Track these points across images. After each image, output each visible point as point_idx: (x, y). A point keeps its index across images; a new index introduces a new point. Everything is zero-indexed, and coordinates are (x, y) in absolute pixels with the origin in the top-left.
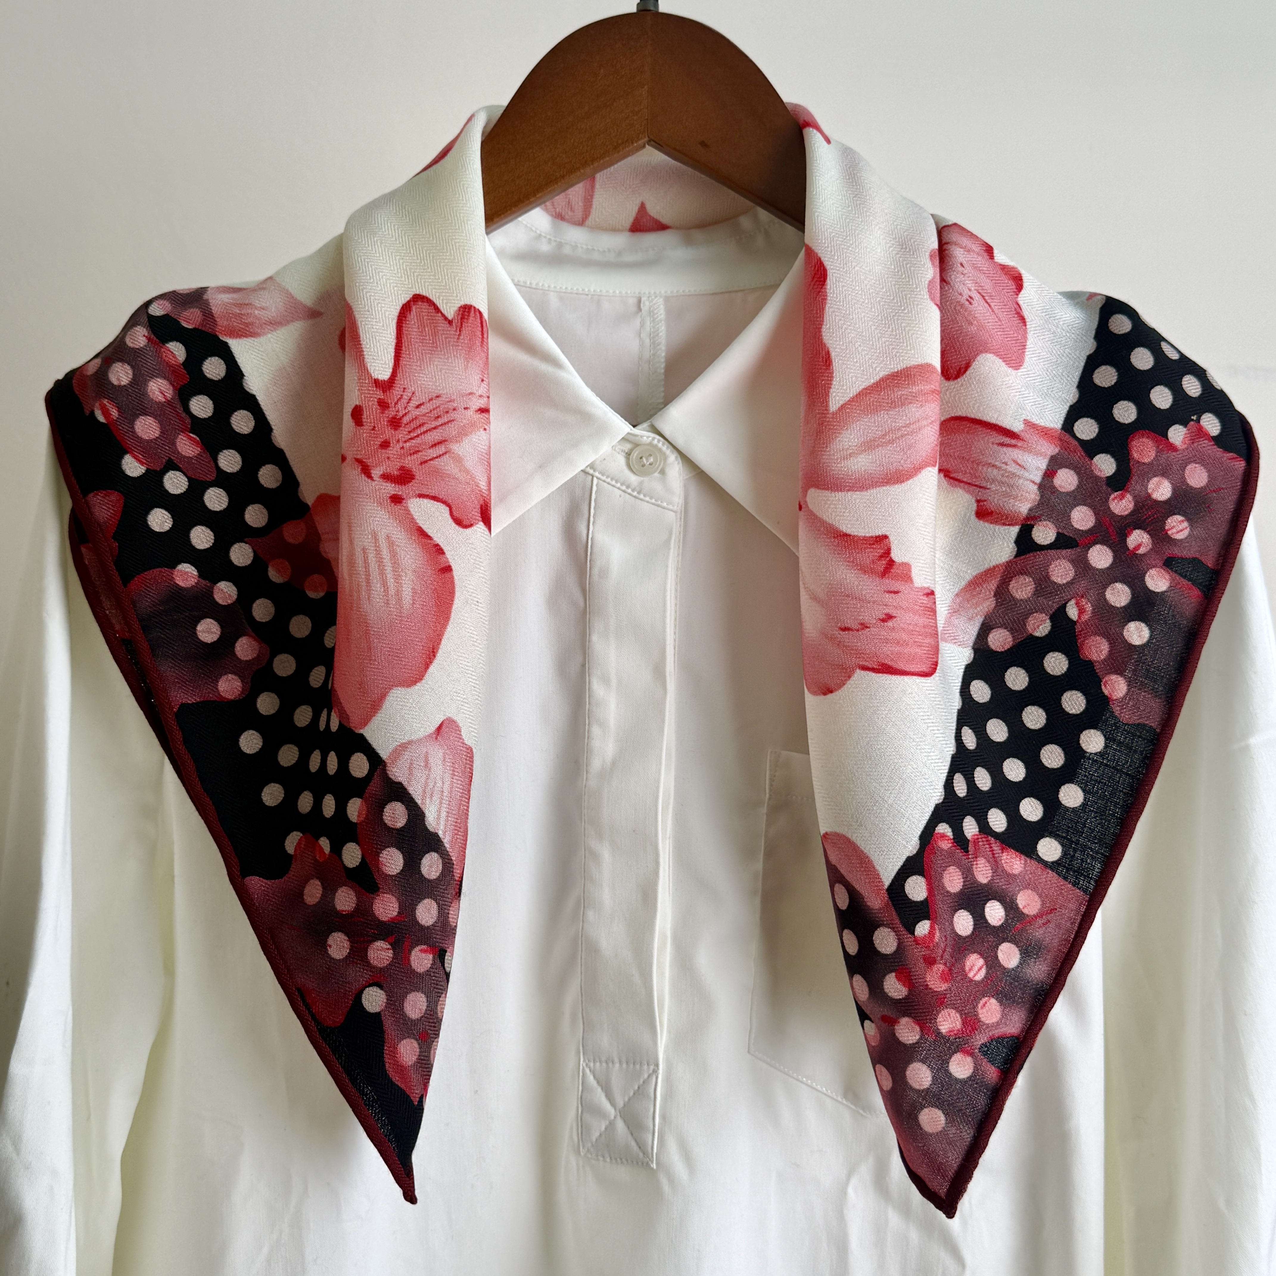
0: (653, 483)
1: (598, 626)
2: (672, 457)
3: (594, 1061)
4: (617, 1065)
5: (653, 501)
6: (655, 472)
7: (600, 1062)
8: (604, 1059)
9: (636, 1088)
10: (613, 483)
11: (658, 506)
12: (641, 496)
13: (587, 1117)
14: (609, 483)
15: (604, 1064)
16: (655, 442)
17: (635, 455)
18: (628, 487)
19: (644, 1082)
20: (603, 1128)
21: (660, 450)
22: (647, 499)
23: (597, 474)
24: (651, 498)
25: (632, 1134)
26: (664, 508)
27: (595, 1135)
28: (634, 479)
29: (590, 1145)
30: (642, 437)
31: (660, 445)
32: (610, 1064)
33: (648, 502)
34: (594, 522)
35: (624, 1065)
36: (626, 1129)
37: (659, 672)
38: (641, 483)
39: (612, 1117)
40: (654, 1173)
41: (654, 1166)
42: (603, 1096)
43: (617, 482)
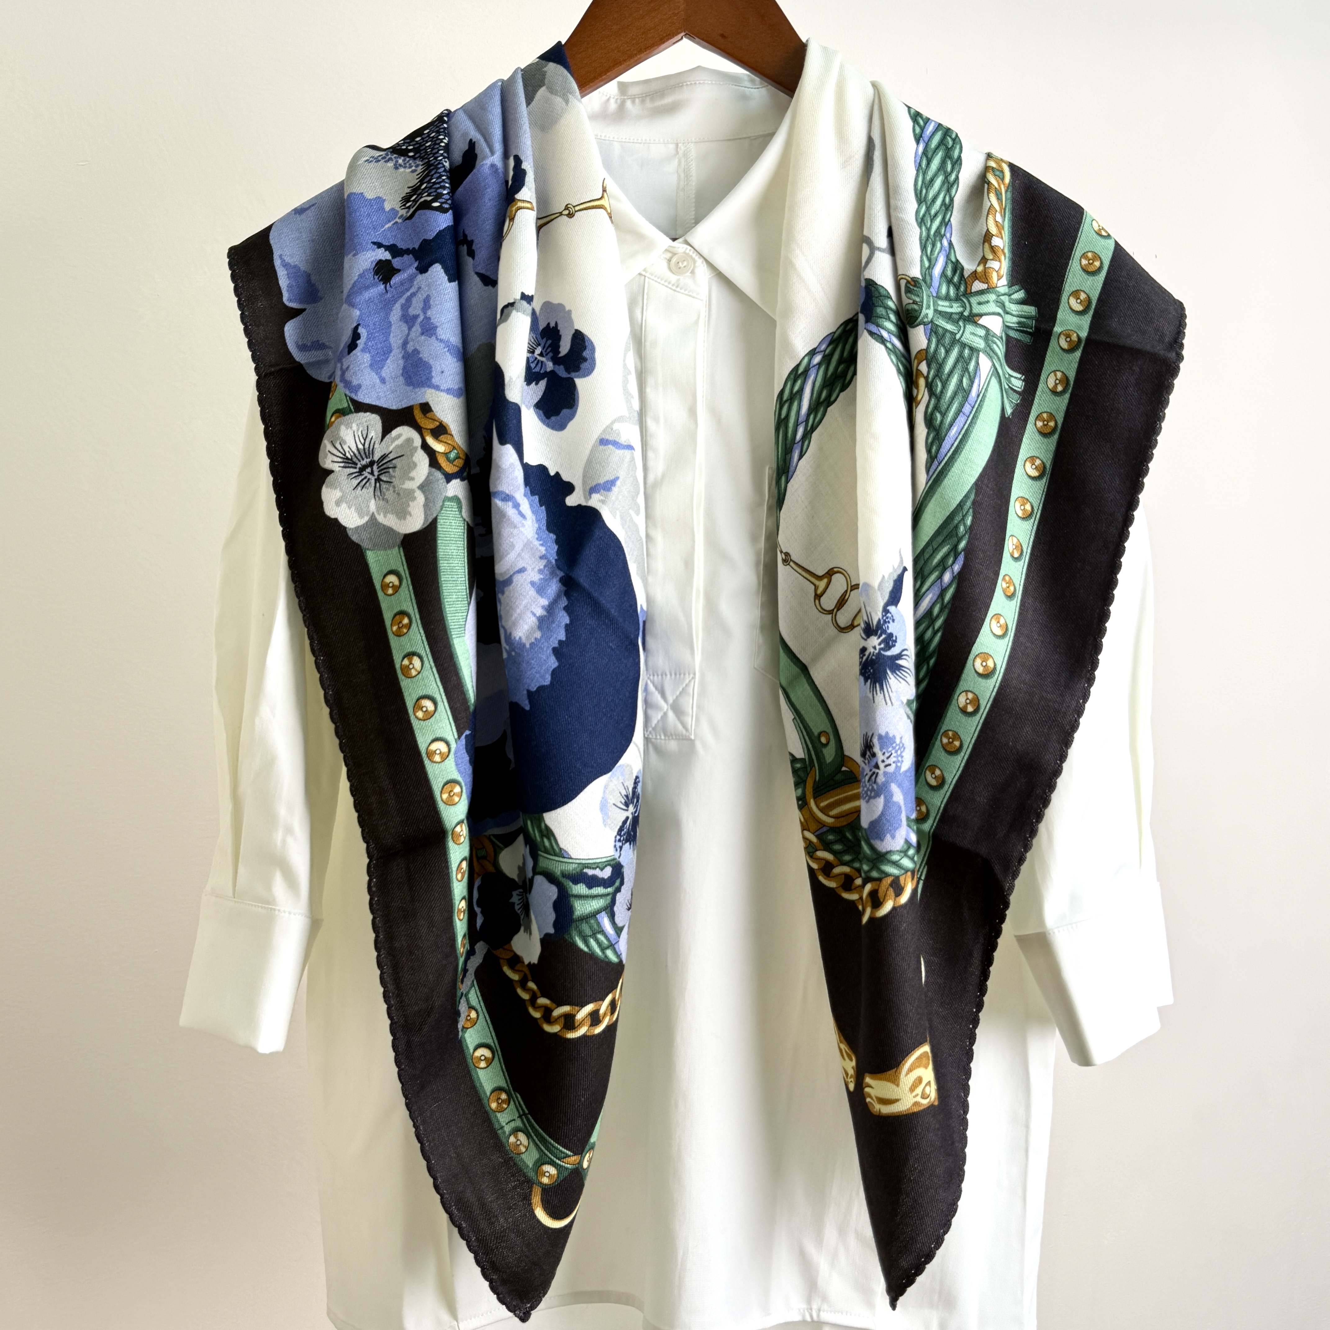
0: (685, 279)
1: (650, 381)
2: (700, 261)
3: (654, 676)
4: (668, 676)
5: (686, 292)
6: (687, 271)
7: (658, 675)
8: (660, 673)
9: (681, 689)
10: (659, 280)
11: (690, 296)
12: (678, 289)
14: (656, 281)
15: (660, 677)
16: (688, 251)
17: (674, 261)
18: (669, 283)
19: (686, 685)
20: (659, 718)
21: (691, 257)
22: (683, 291)
23: (647, 275)
24: (685, 290)
25: (678, 719)
26: (694, 297)
27: (654, 722)
28: (673, 278)
29: (651, 729)
30: (679, 248)
31: (691, 253)
32: (664, 676)
33: (683, 293)
34: (647, 309)
35: (673, 676)
36: (674, 717)
37: (692, 412)
38: (678, 280)
39: (666, 710)
40: (693, 742)
41: (693, 737)
42: (659, 697)
43: (661, 280)
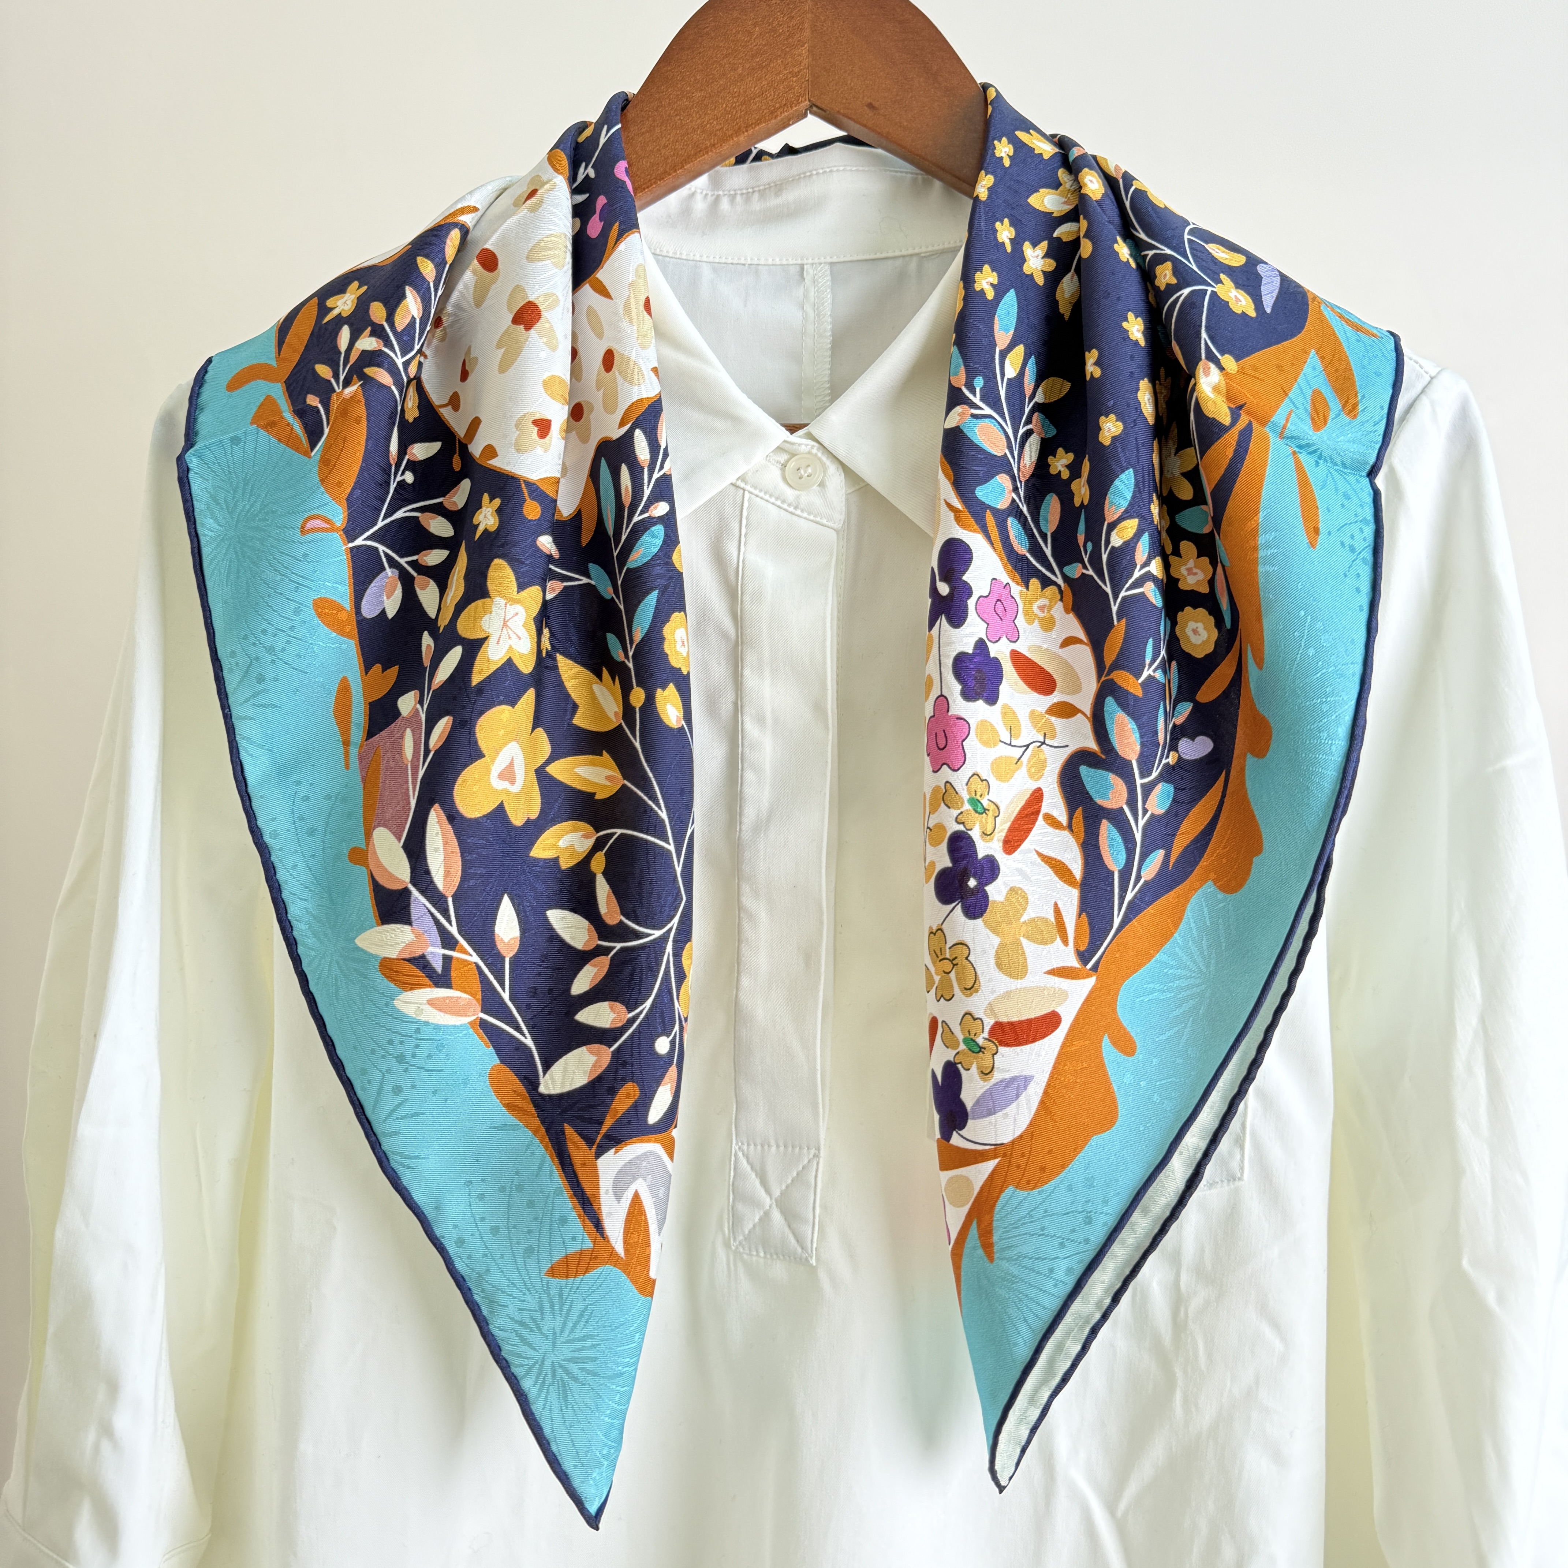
0: (811, 497)
2: (832, 468)
3: (748, 1145)
4: (774, 1149)
5: (812, 517)
6: (814, 484)
7: (755, 1145)
8: (758, 1141)
9: (795, 1174)
10: (767, 497)
11: (817, 523)
12: (798, 512)
13: (740, 1207)
14: (762, 498)
15: (759, 1147)
16: (814, 451)
18: (783, 502)
19: (803, 1168)
20: (757, 1220)
23: (748, 488)
25: (789, 1226)
26: (823, 525)
27: (748, 1226)
28: (790, 494)
29: (741, 1238)
30: (800, 445)
31: (819, 455)
32: (766, 1147)
33: (805, 518)
34: (745, 542)
35: (782, 1148)
36: (783, 1221)
38: (798, 497)
40: (813, 1270)
41: (813, 1262)
42: (757, 1182)
43: (771, 496)
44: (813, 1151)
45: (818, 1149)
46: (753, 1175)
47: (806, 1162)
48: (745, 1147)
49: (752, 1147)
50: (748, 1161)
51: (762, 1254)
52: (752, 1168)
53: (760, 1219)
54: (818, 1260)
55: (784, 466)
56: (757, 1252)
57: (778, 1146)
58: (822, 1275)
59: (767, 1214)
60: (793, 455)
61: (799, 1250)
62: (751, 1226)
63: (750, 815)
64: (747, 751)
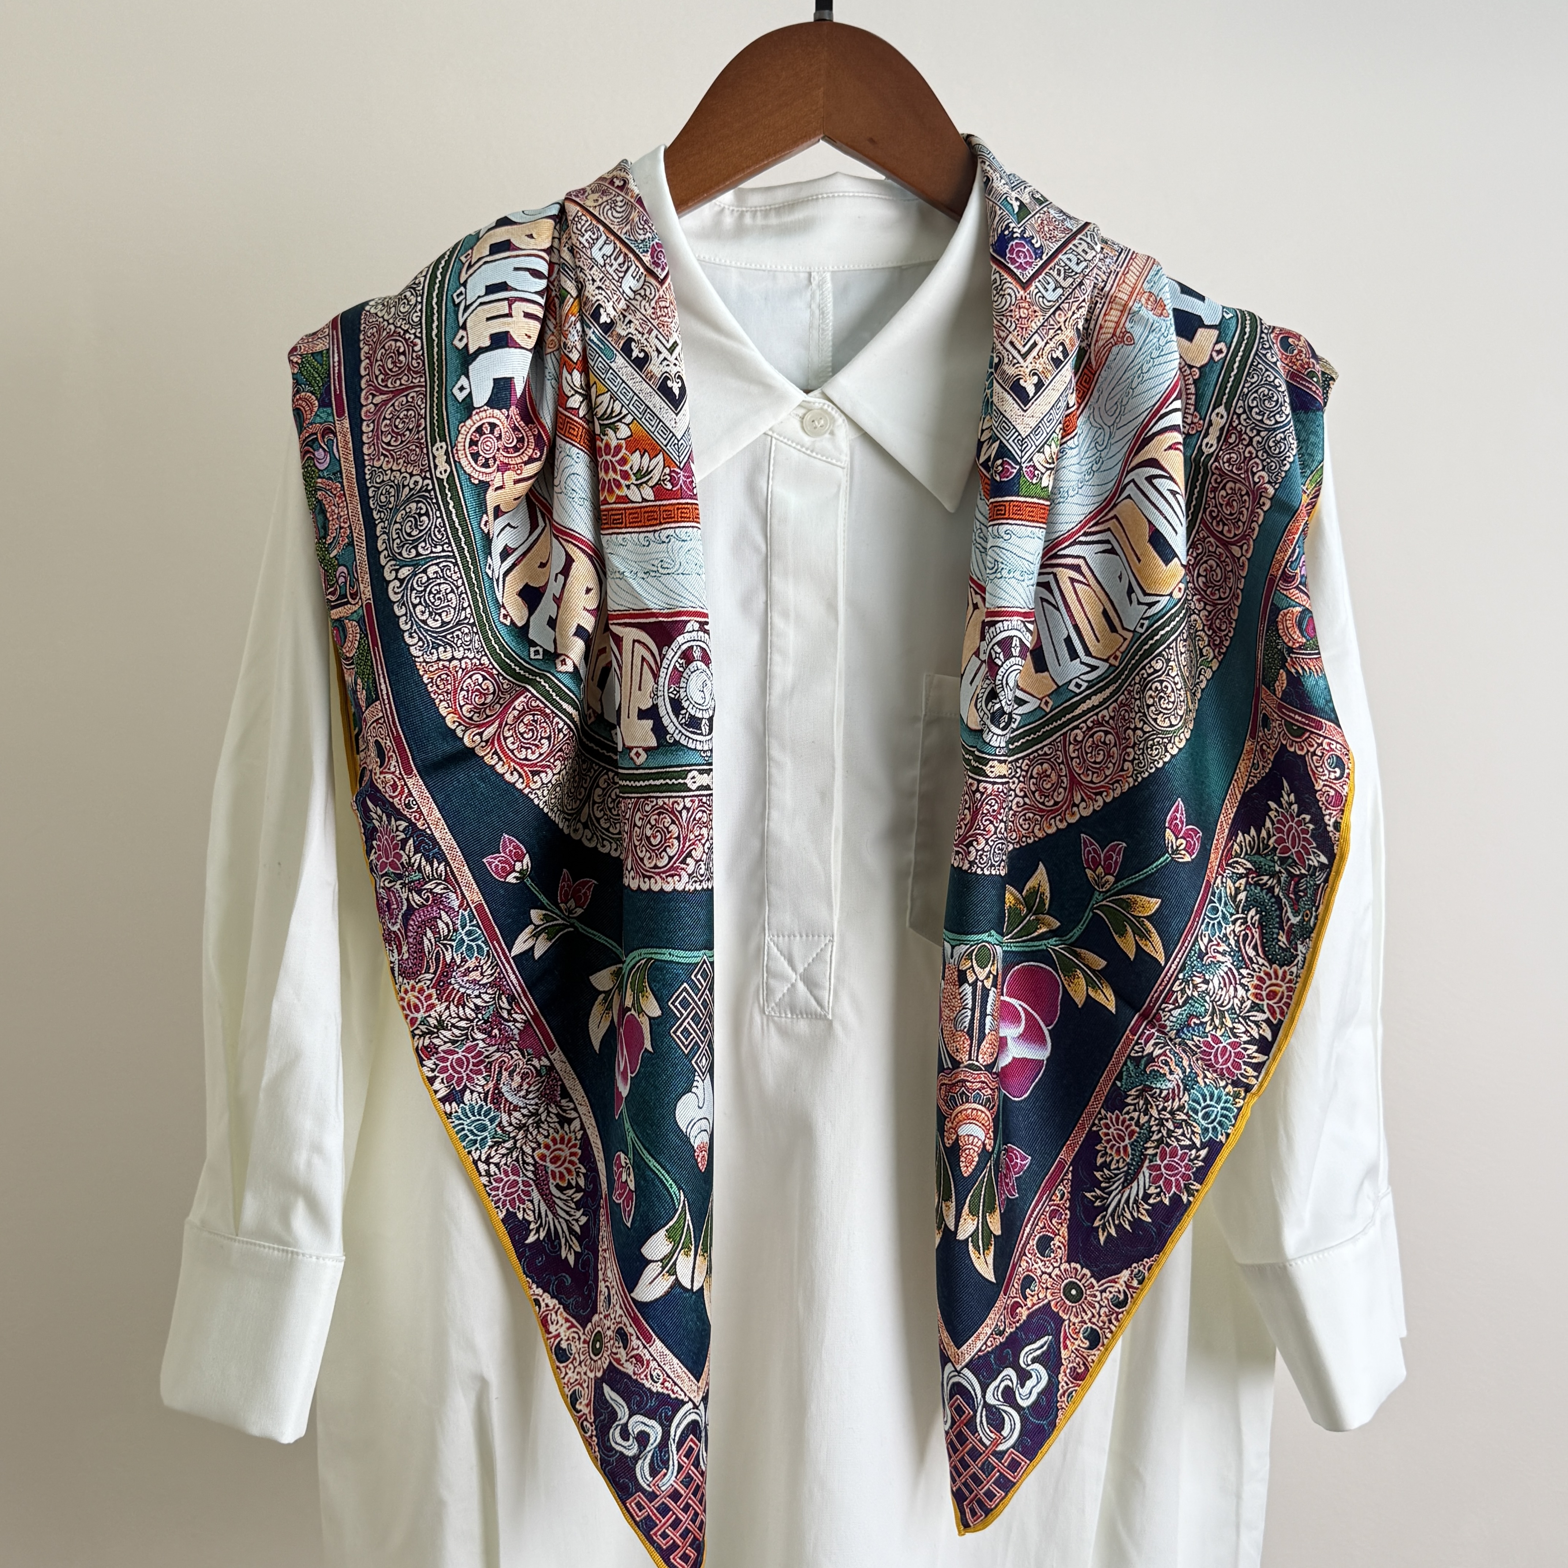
0: (824, 442)
1: (778, 569)
2: (840, 420)
3: (778, 936)
4: (798, 938)
5: (824, 458)
6: (825, 433)
7: (784, 936)
8: (786, 933)
9: (815, 956)
10: (790, 443)
11: (829, 463)
12: (814, 454)
13: (772, 982)
14: (786, 444)
15: (786, 938)
16: (826, 407)
17: (808, 417)
18: (802, 446)
19: (821, 950)
20: (785, 991)
21: (829, 414)
22: (819, 456)
23: (775, 435)
25: (811, 993)
26: (833, 465)
27: (778, 996)
28: (807, 440)
29: (773, 1005)
30: (814, 403)
31: (830, 410)
32: (792, 937)
33: (819, 459)
34: (773, 479)
35: (804, 938)
36: (806, 989)
37: (833, 607)
38: (814, 442)
39: (794, 981)
40: (830, 1023)
41: (830, 1017)
42: (786, 964)
43: (792, 442)
44: (828, 938)
45: (833, 936)
46: (782, 958)
47: (823, 946)
48: (775, 938)
49: (781, 938)
50: (778, 949)
51: (789, 1015)
52: (781, 953)
53: (788, 990)
54: (833, 1015)
55: (803, 418)
56: (786, 1014)
57: (801, 936)
58: (837, 1026)
59: (793, 985)
60: (809, 410)
61: (819, 1009)
62: (780, 995)
63: (777, 689)
64: (775, 639)
